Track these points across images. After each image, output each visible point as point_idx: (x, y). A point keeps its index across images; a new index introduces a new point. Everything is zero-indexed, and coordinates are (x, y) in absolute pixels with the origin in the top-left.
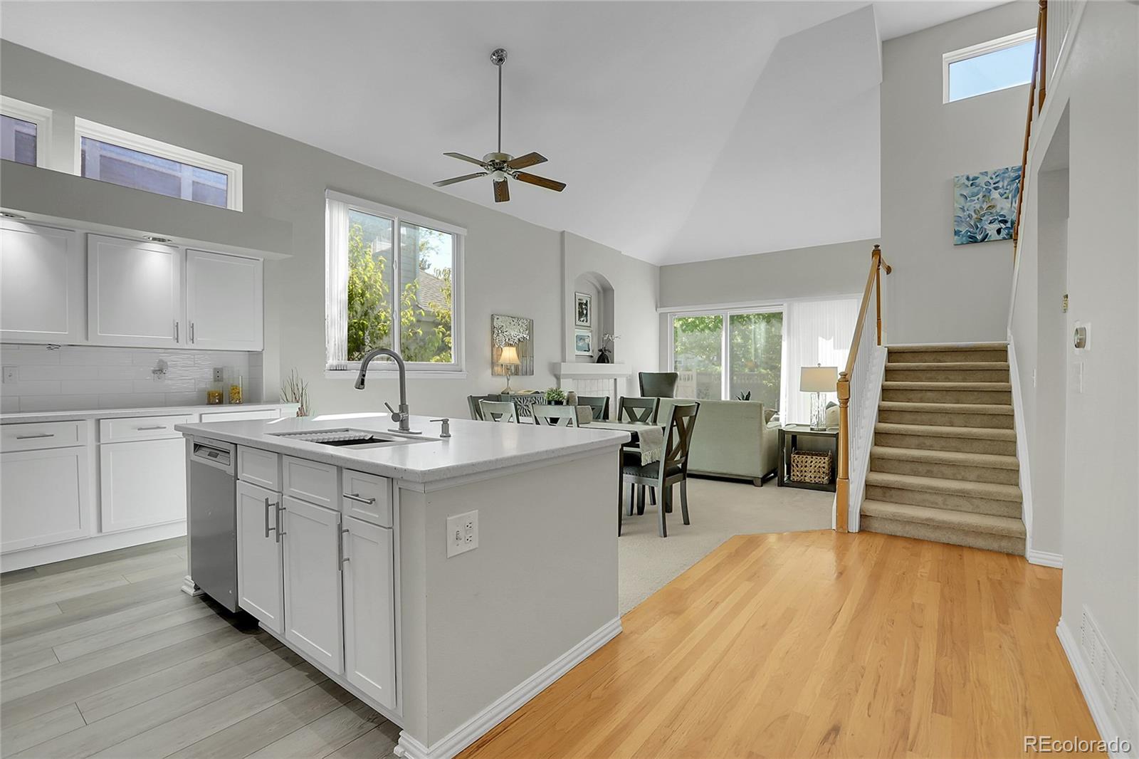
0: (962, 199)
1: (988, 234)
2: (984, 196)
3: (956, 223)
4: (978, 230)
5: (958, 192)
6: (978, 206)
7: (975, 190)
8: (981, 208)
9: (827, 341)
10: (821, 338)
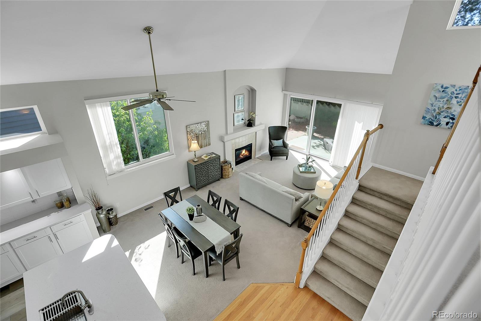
0: (434, 99)
1: (441, 123)
2: (447, 100)
3: (425, 112)
4: (437, 119)
5: (433, 93)
6: (441, 105)
7: (444, 95)
8: (443, 107)
9: (359, 124)
10: (357, 122)
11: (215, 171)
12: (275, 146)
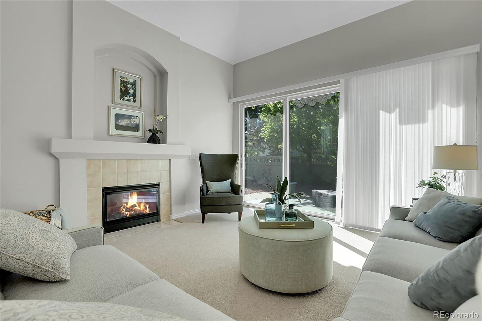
9: (391, 115)
10: (384, 112)
12: (213, 192)
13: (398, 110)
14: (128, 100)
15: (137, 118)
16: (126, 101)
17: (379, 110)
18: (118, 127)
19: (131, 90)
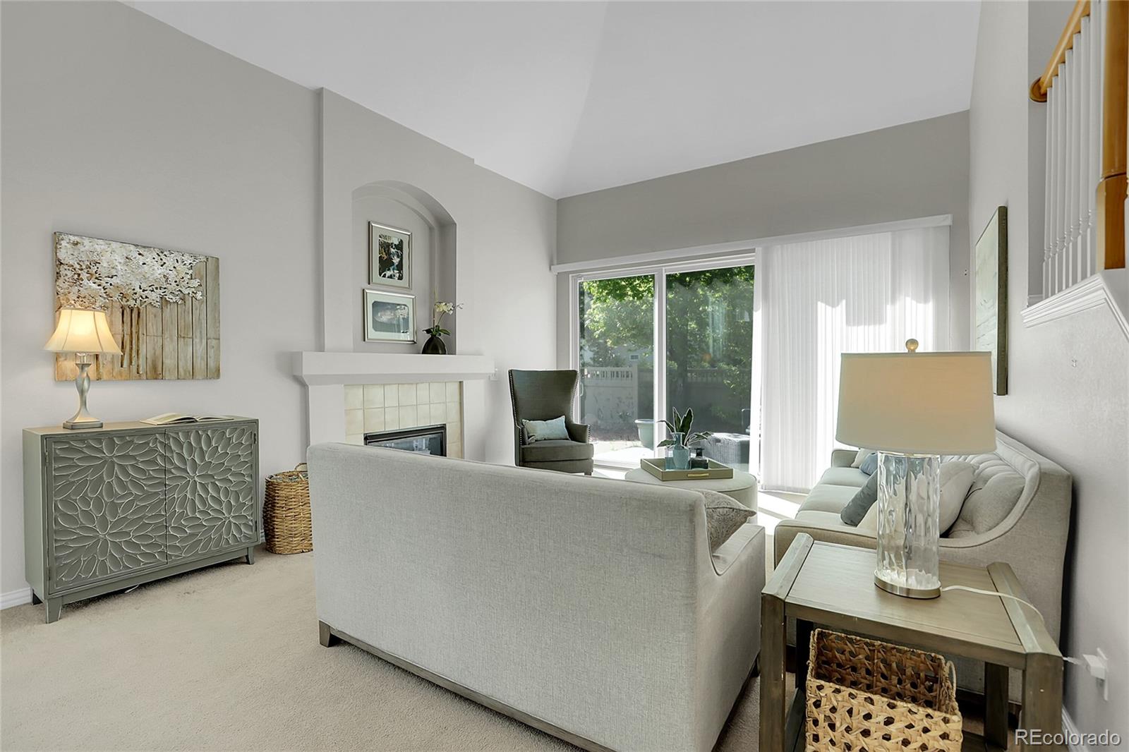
9: (834, 309)
10: (823, 305)
11: (219, 502)
12: (539, 438)
13: (844, 302)
14: (391, 277)
15: (404, 308)
16: (388, 277)
17: (817, 300)
18: (379, 326)
19: (395, 257)
